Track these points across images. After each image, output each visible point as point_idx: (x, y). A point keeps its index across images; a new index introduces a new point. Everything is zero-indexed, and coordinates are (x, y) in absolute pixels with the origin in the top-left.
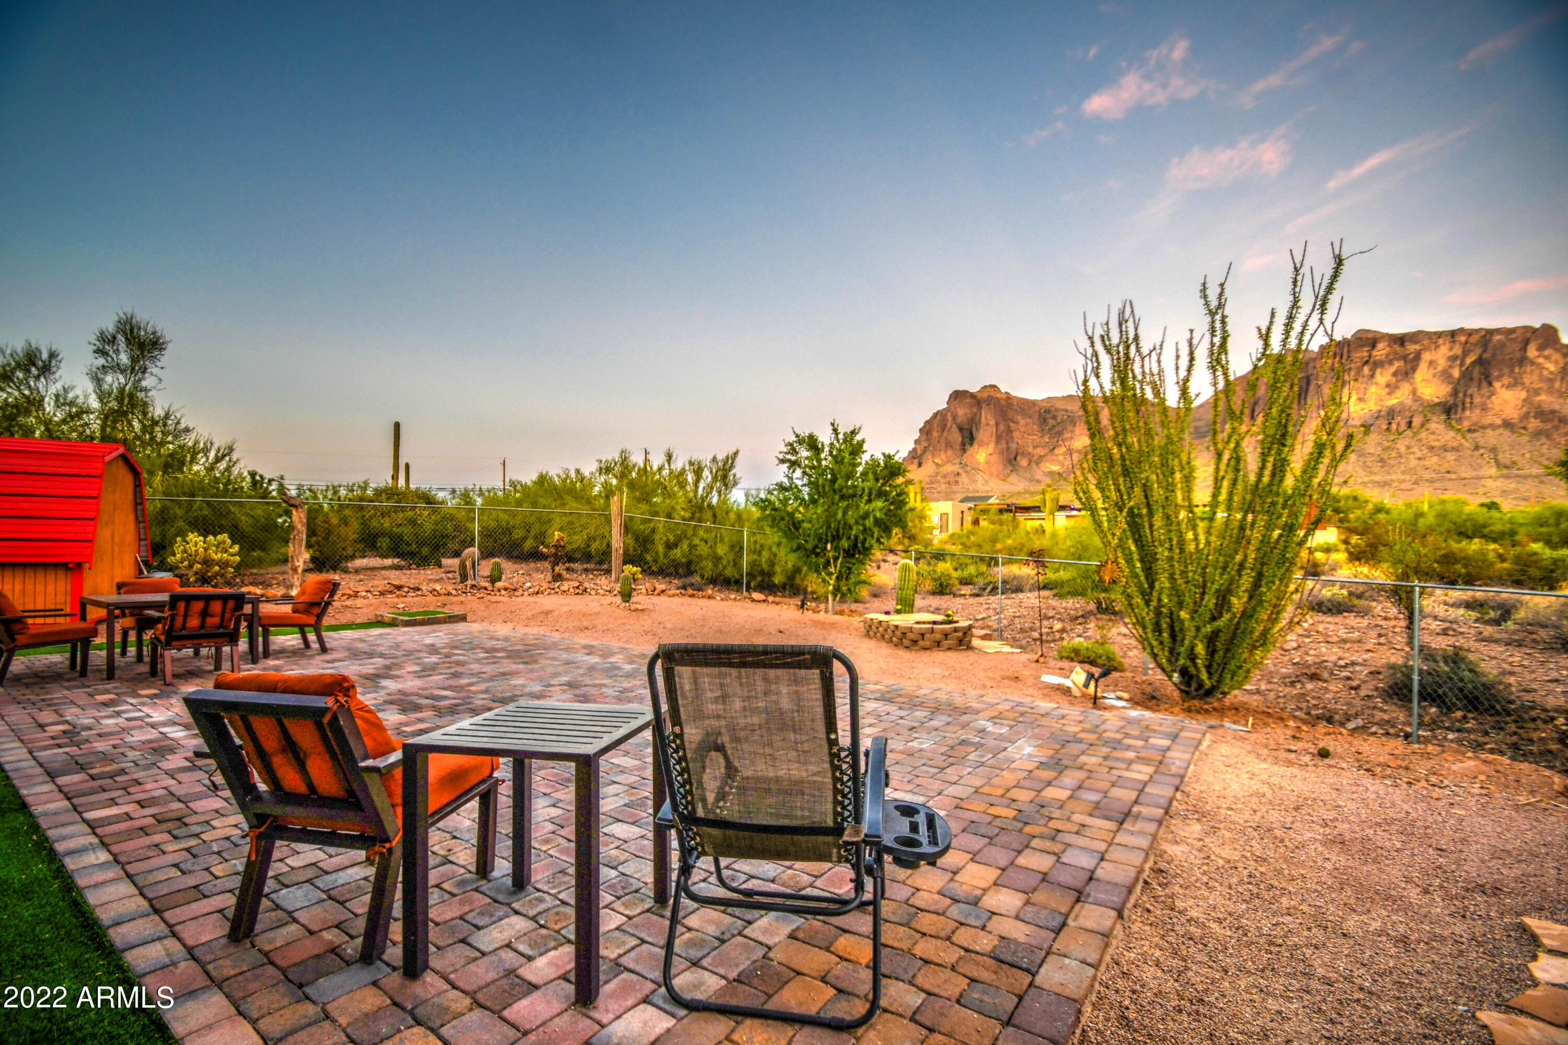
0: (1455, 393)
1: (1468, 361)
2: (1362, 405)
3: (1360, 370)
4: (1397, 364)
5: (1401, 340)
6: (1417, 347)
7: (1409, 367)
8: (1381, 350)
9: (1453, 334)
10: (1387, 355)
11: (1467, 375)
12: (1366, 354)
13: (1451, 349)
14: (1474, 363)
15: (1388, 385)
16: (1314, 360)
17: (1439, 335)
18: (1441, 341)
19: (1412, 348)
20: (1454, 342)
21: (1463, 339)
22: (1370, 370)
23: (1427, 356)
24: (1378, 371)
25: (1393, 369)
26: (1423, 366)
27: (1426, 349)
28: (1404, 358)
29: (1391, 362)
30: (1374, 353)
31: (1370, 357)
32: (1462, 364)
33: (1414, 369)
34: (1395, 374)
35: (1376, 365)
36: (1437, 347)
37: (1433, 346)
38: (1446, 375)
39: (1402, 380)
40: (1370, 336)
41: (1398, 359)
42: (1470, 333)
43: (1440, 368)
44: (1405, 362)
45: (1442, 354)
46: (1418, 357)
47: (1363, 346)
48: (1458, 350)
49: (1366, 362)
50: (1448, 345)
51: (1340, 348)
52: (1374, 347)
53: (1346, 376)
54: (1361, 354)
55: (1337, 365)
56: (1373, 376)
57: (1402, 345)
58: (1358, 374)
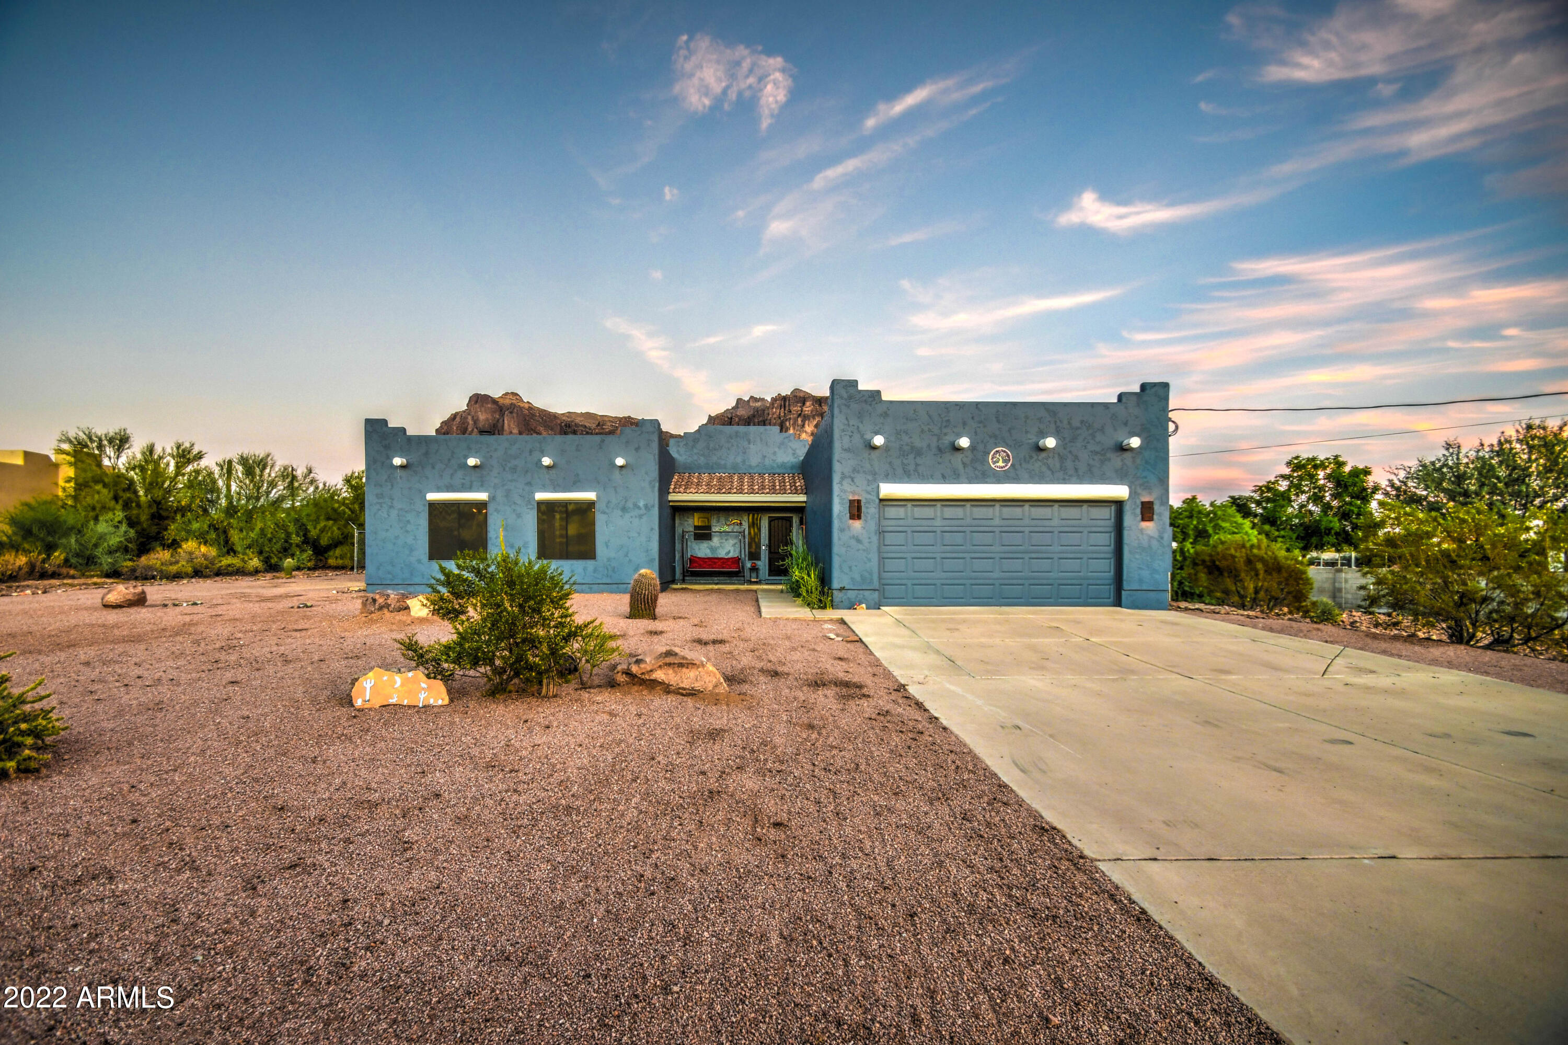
3: (796, 420)
8: (808, 408)
10: (812, 411)
12: (799, 408)
16: (768, 408)
22: (801, 421)
25: (815, 423)
30: (804, 408)
31: (802, 411)
35: (806, 418)
40: (802, 395)
41: (818, 415)
47: (797, 402)
49: (800, 415)
51: (783, 401)
52: (804, 404)
53: (788, 424)
54: (796, 409)
55: (782, 414)
56: (803, 426)
57: (820, 405)
58: (794, 424)
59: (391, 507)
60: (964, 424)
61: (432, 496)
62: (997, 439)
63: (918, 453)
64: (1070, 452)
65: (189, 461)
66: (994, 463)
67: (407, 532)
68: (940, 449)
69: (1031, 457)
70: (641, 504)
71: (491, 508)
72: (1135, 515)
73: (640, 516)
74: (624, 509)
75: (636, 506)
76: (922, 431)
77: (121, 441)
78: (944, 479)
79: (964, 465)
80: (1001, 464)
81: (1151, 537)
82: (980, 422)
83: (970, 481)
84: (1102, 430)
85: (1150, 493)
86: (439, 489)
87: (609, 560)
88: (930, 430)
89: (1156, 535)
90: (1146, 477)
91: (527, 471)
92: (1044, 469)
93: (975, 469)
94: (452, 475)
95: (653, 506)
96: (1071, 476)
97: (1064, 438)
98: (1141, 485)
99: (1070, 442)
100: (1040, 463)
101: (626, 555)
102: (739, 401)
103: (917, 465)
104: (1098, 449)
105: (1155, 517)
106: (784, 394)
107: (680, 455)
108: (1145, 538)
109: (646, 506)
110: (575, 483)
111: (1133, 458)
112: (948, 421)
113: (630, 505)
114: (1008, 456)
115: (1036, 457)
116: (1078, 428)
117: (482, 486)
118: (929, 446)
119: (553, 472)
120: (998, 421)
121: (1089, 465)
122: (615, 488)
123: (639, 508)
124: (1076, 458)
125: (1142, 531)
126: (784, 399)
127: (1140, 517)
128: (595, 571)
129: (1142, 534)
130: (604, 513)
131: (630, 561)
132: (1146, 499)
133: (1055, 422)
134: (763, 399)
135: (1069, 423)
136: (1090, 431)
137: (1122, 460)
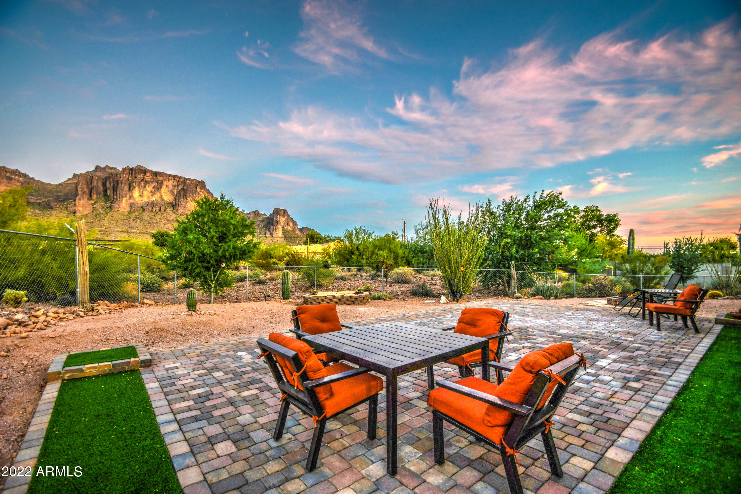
0: (175, 200)
1: (180, 188)
2: (141, 198)
3: (140, 183)
4: (155, 184)
5: (156, 174)
6: (162, 178)
8: (148, 177)
9: (174, 177)
10: (151, 179)
11: (179, 193)
14: (181, 189)
15: (151, 192)
16: (120, 174)
17: (170, 175)
18: (170, 178)
19: (160, 178)
21: (177, 179)
23: (165, 183)
24: (147, 185)
25: (153, 185)
26: (164, 187)
28: (157, 182)
29: (152, 182)
30: (146, 177)
32: (177, 189)
33: (161, 187)
34: (154, 188)
35: (146, 182)
36: (169, 180)
38: (172, 192)
41: (155, 182)
42: (180, 178)
43: (170, 189)
45: (171, 183)
46: (162, 183)
47: (141, 173)
48: (176, 183)
49: (142, 180)
51: (131, 171)
52: (145, 174)
53: (134, 184)
54: (140, 176)
55: (130, 178)
56: (145, 187)
57: (156, 176)
58: (139, 184)
102: (97, 168)
106: (131, 167)
126: (132, 169)
134: (115, 169)
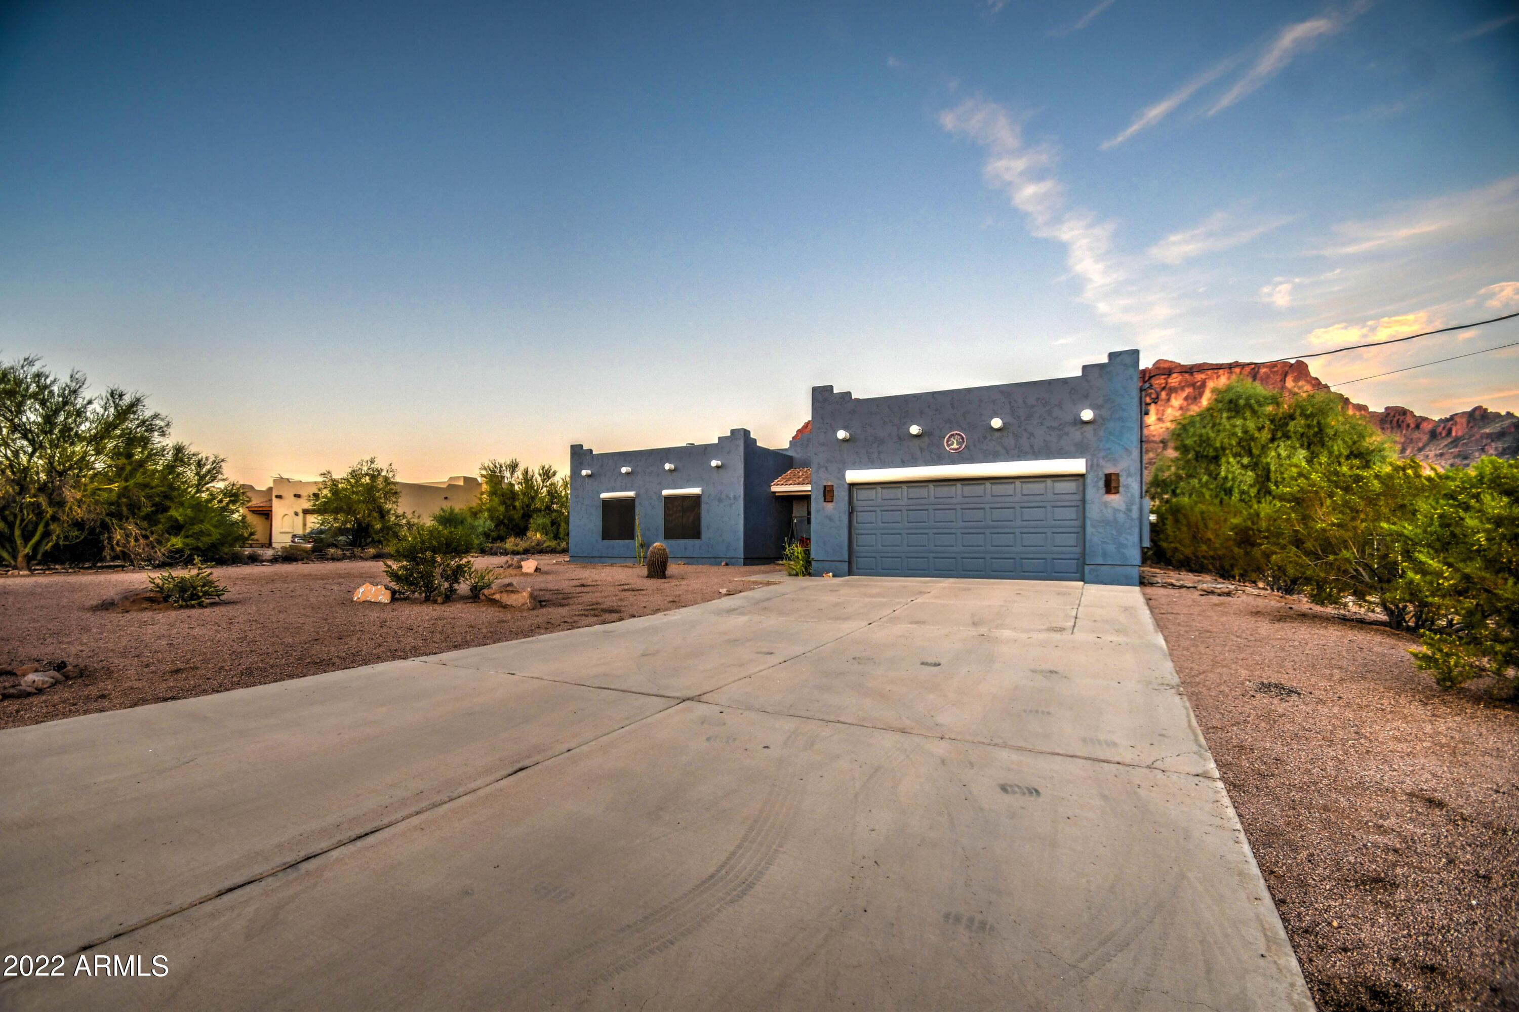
7: (1197, 393)
12: (1163, 381)
13: (1229, 378)
20: (1231, 373)
22: (1167, 395)
27: (1210, 378)
31: (1166, 383)
37: (1215, 376)
39: (1192, 403)
40: (1166, 365)
44: (1194, 389)
50: (1226, 375)
59: (582, 504)
60: (921, 413)
61: (604, 495)
62: (951, 423)
63: (881, 442)
64: (1025, 430)
65: (549, 478)
66: (948, 446)
67: (591, 520)
68: (899, 438)
69: (985, 438)
70: (731, 496)
71: (637, 503)
72: (1098, 489)
73: (731, 505)
74: (720, 500)
75: (728, 497)
76: (884, 423)
77: (513, 467)
78: (904, 464)
79: (922, 450)
80: (955, 446)
81: (1116, 511)
82: (937, 410)
83: (927, 463)
84: (1060, 406)
85: (1115, 465)
86: (608, 491)
87: (709, 539)
88: (891, 421)
89: (1123, 507)
90: (1109, 449)
91: (658, 475)
92: (999, 448)
93: (931, 452)
94: (615, 480)
95: (740, 497)
96: (1026, 453)
97: (1019, 417)
98: (1104, 458)
99: (1026, 420)
100: (994, 443)
101: (721, 536)
103: (879, 453)
104: (1055, 424)
105: (1121, 489)
107: (798, 454)
108: (1109, 510)
109: (735, 497)
110: (688, 481)
111: (1095, 430)
112: (907, 411)
113: (723, 496)
114: (963, 438)
115: (990, 438)
116: (1033, 406)
117: (632, 487)
118: (890, 435)
119: (674, 474)
120: (953, 407)
121: (1045, 440)
122: (714, 483)
123: (730, 499)
124: (1031, 435)
125: (1106, 504)
127: (1103, 490)
128: (700, 548)
129: (1106, 507)
130: (707, 503)
131: (723, 540)
132: (1110, 470)
133: (1010, 402)
135: (1024, 402)
136: (1047, 408)
137: (1082, 434)
